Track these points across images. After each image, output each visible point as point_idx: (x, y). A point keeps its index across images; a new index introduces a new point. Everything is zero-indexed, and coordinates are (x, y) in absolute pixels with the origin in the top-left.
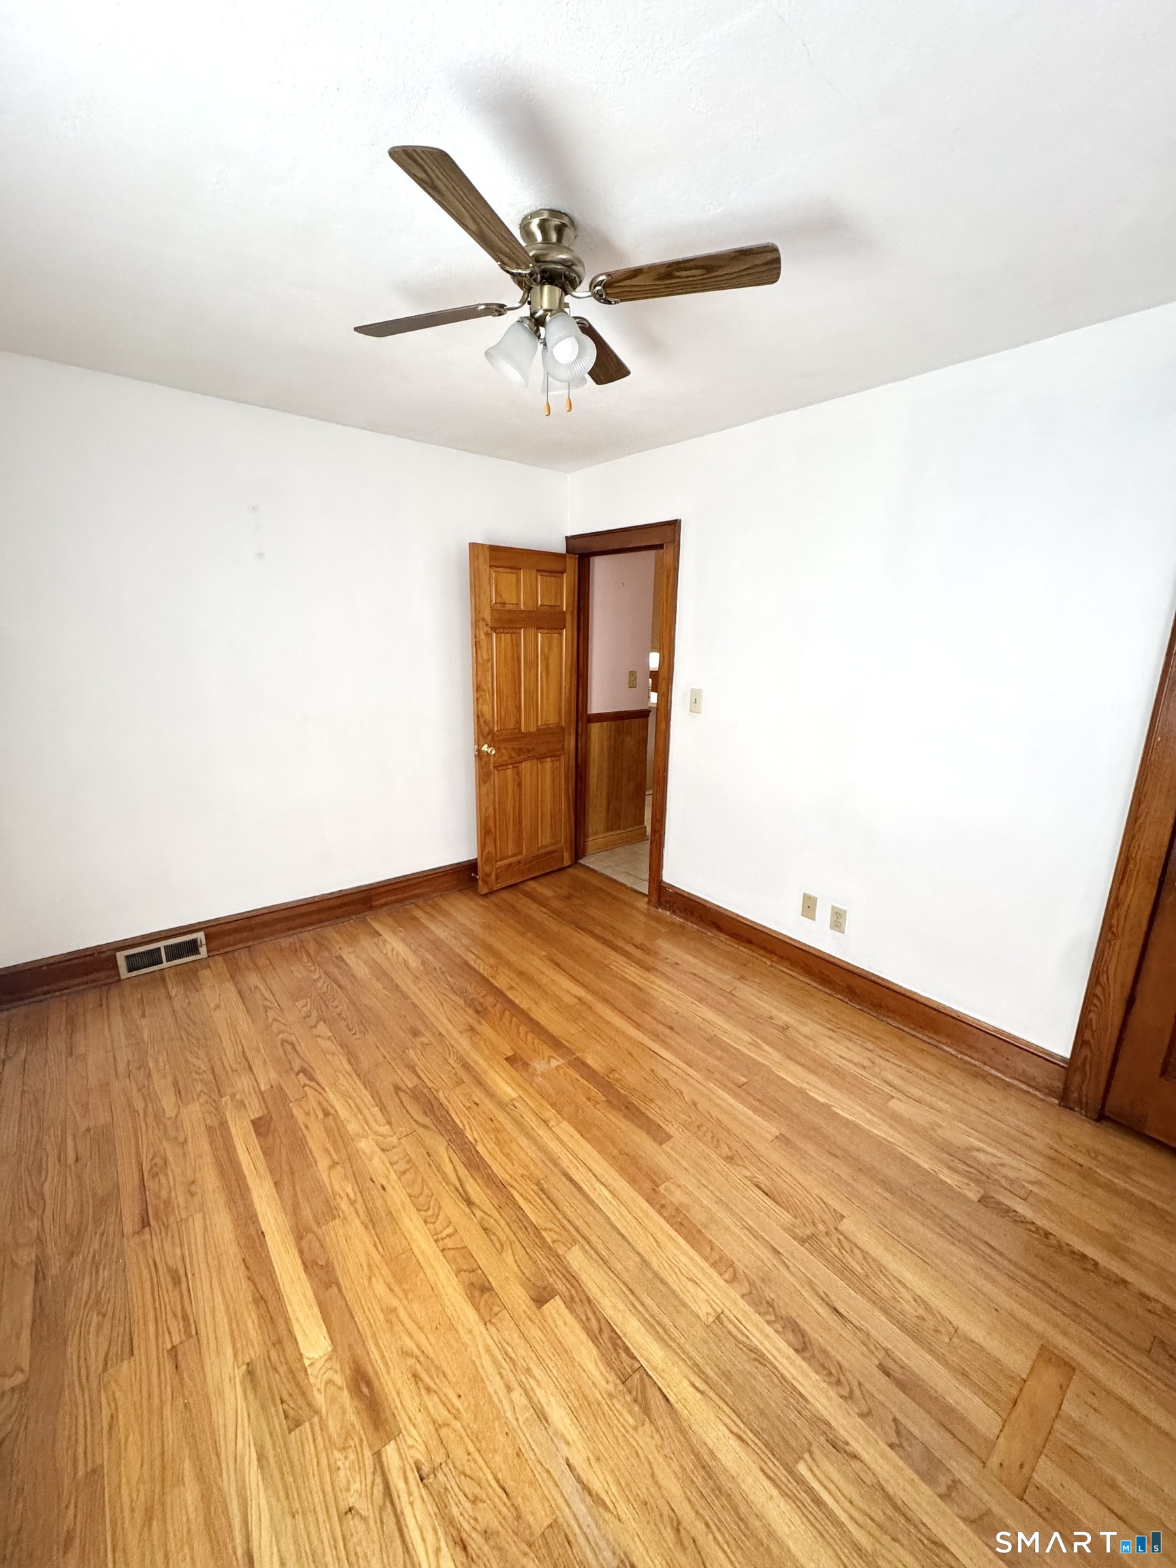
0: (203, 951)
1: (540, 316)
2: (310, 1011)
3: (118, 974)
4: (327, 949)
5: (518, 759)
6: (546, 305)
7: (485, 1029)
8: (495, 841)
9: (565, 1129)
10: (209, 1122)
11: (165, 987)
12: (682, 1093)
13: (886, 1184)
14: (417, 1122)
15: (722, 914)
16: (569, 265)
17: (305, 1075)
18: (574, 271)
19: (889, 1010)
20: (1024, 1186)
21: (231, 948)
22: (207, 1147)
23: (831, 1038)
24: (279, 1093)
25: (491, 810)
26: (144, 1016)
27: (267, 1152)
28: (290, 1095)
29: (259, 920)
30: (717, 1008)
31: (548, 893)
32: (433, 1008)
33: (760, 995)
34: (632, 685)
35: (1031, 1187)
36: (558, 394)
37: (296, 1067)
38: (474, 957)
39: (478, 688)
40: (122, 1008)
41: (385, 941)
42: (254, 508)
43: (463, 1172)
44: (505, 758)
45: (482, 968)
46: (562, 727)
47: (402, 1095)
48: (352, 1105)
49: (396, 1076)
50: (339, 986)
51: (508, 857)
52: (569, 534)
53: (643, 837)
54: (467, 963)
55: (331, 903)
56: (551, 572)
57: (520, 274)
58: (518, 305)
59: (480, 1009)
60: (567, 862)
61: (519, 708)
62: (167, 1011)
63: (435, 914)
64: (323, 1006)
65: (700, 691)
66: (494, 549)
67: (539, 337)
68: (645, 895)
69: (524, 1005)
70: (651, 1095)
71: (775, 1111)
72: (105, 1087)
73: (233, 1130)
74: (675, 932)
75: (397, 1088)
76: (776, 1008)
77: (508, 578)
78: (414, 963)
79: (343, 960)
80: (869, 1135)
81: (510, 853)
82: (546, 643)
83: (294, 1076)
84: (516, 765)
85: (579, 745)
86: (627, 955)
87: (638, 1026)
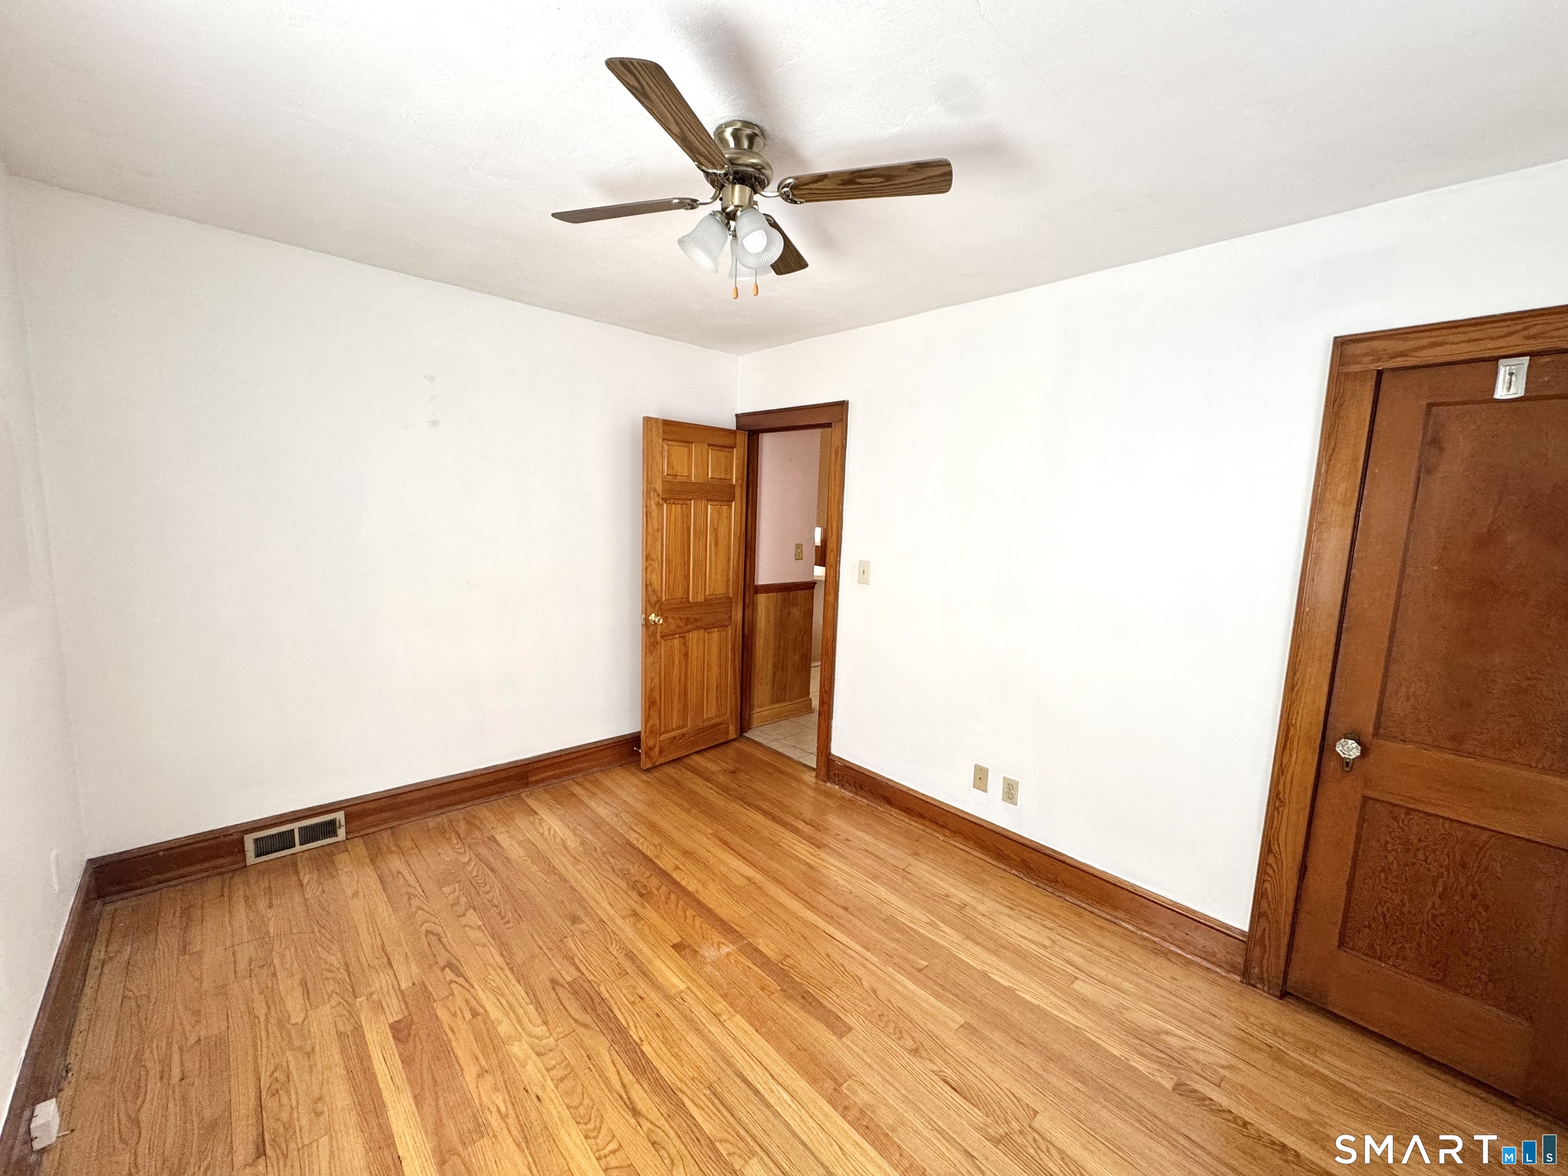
0: (342, 833)
1: (731, 212)
2: (458, 898)
3: (245, 860)
4: (479, 828)
5: (685, 629)
6: (736, 202)
7: (650, 913)
8: (660, 711)
9: (739, 1024)
10: (341, 1028)
11: (297, 872)
12: (860, 980)
13: (1077, 1074)
14: (576, 1021)
15: (892, 787)
16: (759, 168)
17: (452, 971)
18: (763, 174)
19: (1065, 885)
20: (1216, 1071)
21: (373, 830)
22: (337, 1058)
23: (1010, 916)
24: (422, 991)
25: (657, 680)
26: (271, 906)
27: (407, 1062)
28: (434, 995)
29: (406, 797)
30: (893, 887)
31: (712, 767)
32: (593, 891)
33: (934, 872)
34: (799, 557)
35: (1223, 1072)
36: (746, 280)
37: (442, 961)
38: (636, 835)
39: (648, 557)
40: (246, 898)
41: (541, 820)
42: (431, 379)
43: (628, 1077)
44: (672, 627)
45: (645, 847)
46: (729, 598)
47: (560, 990)
48: (504, 1003)
49: (552, 969)
50: (492, 870)
51: (673, 730)
52: (739, 412)
53: (809, 709)
54: (629, 843)
55: (481, 780)
56: (722, 447)
57: (715, 174)
58: (710, 201)
59: (644, 892)
60: (732, 735)
61: (687, 577)
62: (297, 899)
63: (595, 790)
64: (473, 891)
65: (868, 562)
66: (667, 423)
67: (729, 229)
68: (811, 768)
69: (692, 886)
70: (829, 983)
71: (957, 996)
72: (222, 991)
73: (368, 1036)
74: (846, 807)
75: (554, 982)
76: (953, 886)
77: (679, 451)
78: (573, 843)
79: (496, 841)
80: (1055, 1019)
81: (674, 726)
82: (716, 514)
83: (439, 972)
84: (683, 635)
85: (746, 617)
86: (795, 831)
87: (812, 908)
